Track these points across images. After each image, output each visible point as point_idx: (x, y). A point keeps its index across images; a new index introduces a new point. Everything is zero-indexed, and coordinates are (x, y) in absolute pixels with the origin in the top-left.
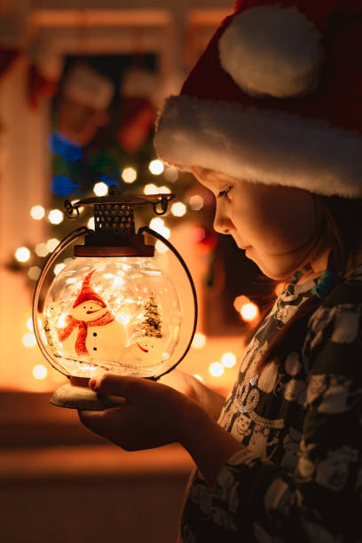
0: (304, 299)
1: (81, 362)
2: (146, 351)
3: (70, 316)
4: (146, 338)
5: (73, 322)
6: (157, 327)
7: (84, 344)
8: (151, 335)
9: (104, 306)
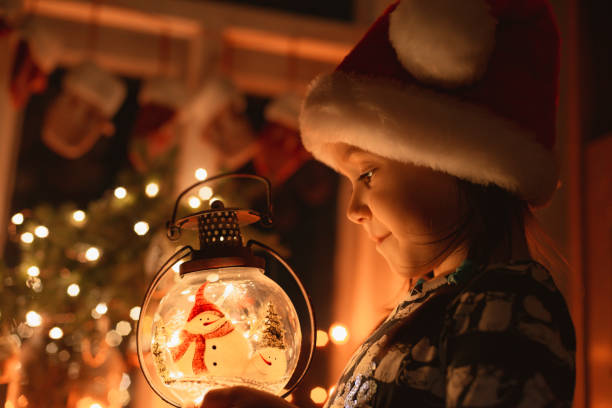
0: (431, 295)
1: (199, 382)
2: (270, 364)
3: (185, 332)
4: (269, 349)
5: (189, 337)
6: (279, 336)
7: (202, 360)
8: (274, 346)
9: (222, 316)
